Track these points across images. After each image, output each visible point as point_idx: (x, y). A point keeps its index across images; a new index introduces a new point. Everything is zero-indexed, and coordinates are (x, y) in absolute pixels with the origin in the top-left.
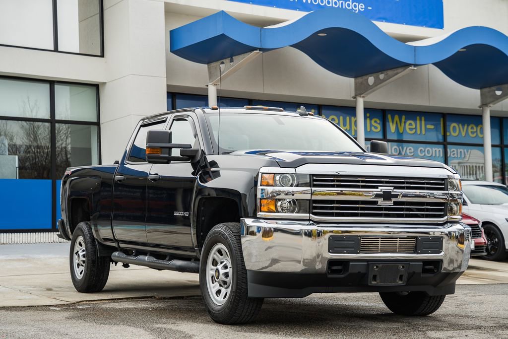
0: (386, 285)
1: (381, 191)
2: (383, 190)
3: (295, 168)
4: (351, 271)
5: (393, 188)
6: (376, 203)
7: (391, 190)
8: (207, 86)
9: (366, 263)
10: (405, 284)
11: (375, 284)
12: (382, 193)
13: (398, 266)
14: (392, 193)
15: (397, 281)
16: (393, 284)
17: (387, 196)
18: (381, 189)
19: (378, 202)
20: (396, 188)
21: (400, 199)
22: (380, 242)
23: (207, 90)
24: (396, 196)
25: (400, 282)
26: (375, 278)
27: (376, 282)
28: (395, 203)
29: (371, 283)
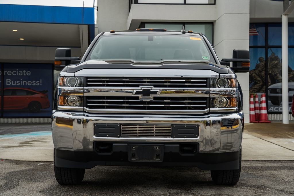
0: (144, 161)
1: (141, 89)
2: (142, 88)
3: (75, 72)
4: (114, 150)
5: (152, 86)
6: (138, 98)
7: (150, 88)
8: (281, 16)
9: (126, 145)
10: (162, 161)
11: (134, 160)
12: (141, 90)
13: (153, 147)
14: (151, 90)
15: (155, 159)
16: (151, 161)
17: (147, 93)
18: (142, 87)
19: (139, 97)
20: (155, 86)
21: (159, 95)
22: (138, 128)
23: (281, 19)
24: (155, 93)
25: (158, 160)
26: (133, 156)
27: (135, 159)
28: (155, 98)
29: (131, 160)
